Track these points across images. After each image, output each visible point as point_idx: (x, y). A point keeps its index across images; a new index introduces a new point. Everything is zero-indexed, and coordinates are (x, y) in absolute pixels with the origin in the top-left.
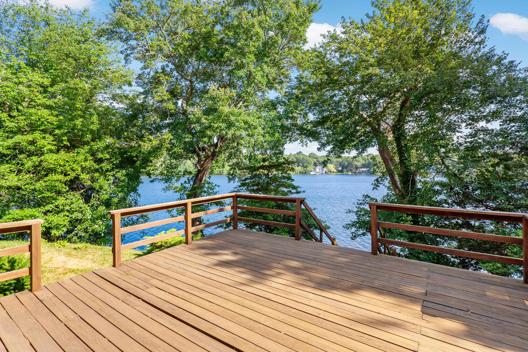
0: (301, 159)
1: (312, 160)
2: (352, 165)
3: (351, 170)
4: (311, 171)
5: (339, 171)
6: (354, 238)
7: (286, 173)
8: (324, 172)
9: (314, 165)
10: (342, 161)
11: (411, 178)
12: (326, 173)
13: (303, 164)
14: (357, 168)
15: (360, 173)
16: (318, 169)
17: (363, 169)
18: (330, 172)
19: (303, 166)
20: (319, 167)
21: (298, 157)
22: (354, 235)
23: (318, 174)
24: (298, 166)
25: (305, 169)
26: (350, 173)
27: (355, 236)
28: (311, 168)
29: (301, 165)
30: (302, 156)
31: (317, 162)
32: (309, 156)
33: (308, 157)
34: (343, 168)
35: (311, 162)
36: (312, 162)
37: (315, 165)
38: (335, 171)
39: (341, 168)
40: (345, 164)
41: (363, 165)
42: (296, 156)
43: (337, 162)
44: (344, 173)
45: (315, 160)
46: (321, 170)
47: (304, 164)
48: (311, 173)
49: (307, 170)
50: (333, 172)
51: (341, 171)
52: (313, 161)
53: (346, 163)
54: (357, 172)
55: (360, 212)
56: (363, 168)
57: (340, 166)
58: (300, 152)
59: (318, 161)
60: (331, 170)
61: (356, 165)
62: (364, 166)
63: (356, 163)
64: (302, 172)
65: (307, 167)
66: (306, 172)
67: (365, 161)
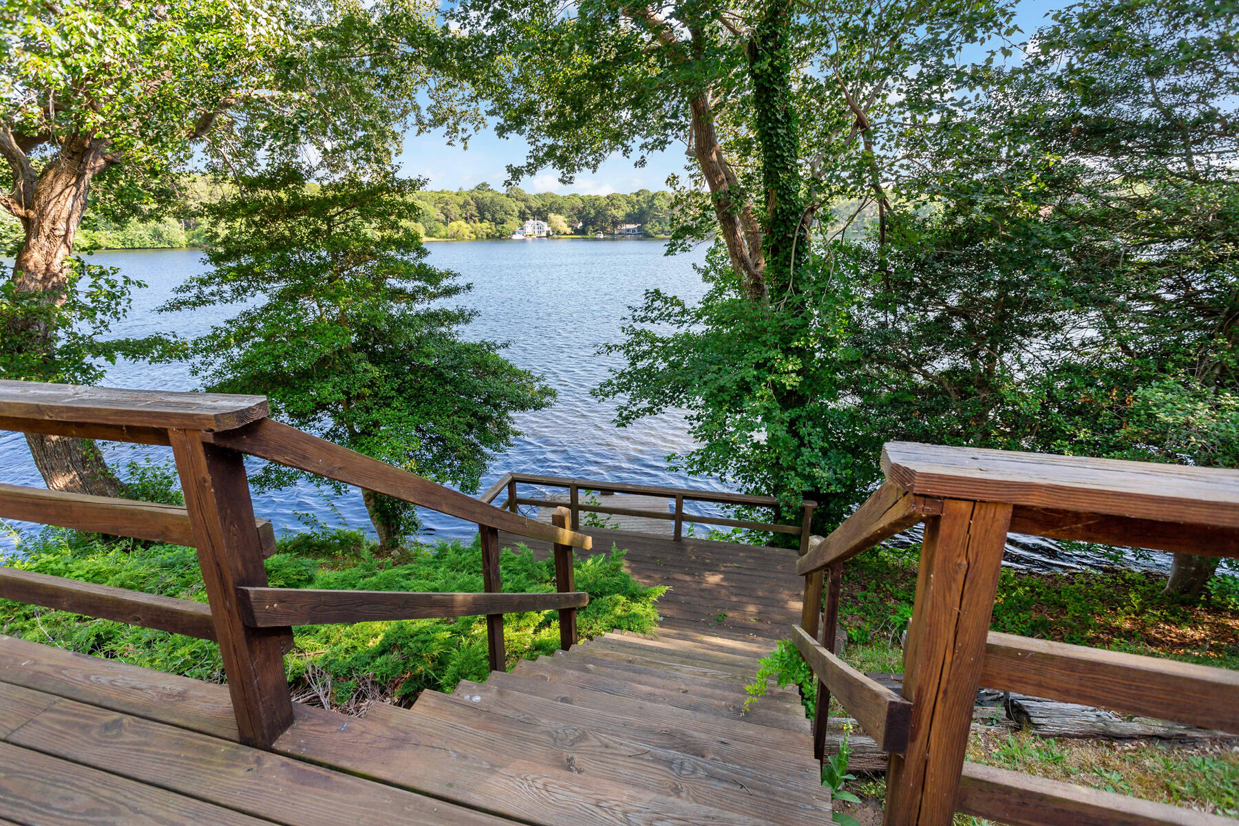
0: (488, 201)
1: (513, 205)
2: (604, 215)
3: (603, 229)
4: (514, 233)
5: (577, 232)
6: (625, 419)
7: (394, 226)
8: (544, 234)
9: (519, 217)
10: (584, 208)
11: (797, 234)
12: (548, 235)
13: (493, 216)
14: (615, 223)
15: (623, 236)
16: (531, 226)
17: (629, 226)
18: (558, 233)
19: (494, 220)
20: (531, 221)
21: (480, 196)
22: (625, 413)
23: (530, 239)
24: (481, 221)
25: (499, 227)
26: (602, 236)
27: (627, 418)
28: (512, 224)
29: (490, 217)
30: (490, 194)
31: (528, 211)
32: (508, 196)
33: (504, 197)
34: (585, 225)
35: (513, 211)
36: (516, 209)
37: (523, 217)
38: (569, 230)
39: (581, 224)
40: (589, 213)
41: (628, 215)
42: (475, 194)
43: (573, 209)
44: (590, 235)
45: (522, 205)
46: (536, 230)
47: (497, 216)
48: (514, 237)
49: (504, 230)
50: (565, 234)
51: (582, 232)
52: (516, 206)
53: (592, 211)
54: (616, 232)
55: (639, 344)
56: (629, 223)
57: (579, 219)
58: (484, 185)
59: (530, 208)
60: (559, 228)
61: (614, 217)
62: (630, 218)
63: (614, 212)
64: (493, 236)
65: (503, 222)
66: (501, 235)
67: (633, 206)
